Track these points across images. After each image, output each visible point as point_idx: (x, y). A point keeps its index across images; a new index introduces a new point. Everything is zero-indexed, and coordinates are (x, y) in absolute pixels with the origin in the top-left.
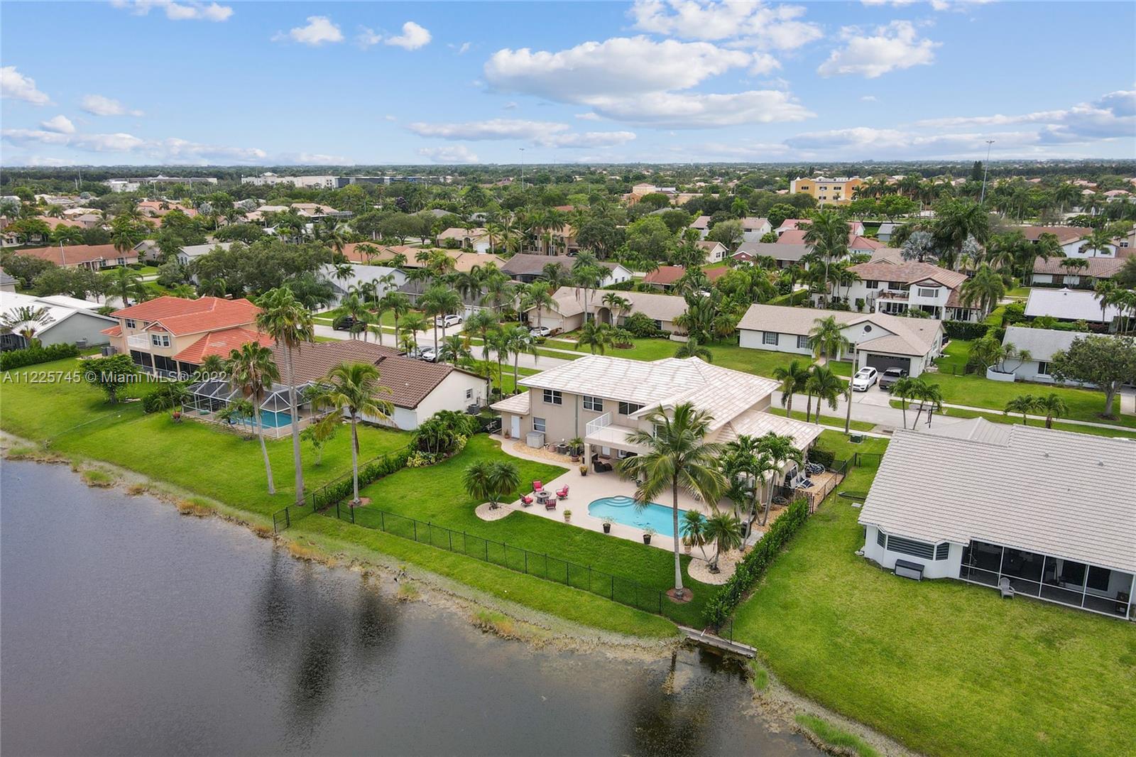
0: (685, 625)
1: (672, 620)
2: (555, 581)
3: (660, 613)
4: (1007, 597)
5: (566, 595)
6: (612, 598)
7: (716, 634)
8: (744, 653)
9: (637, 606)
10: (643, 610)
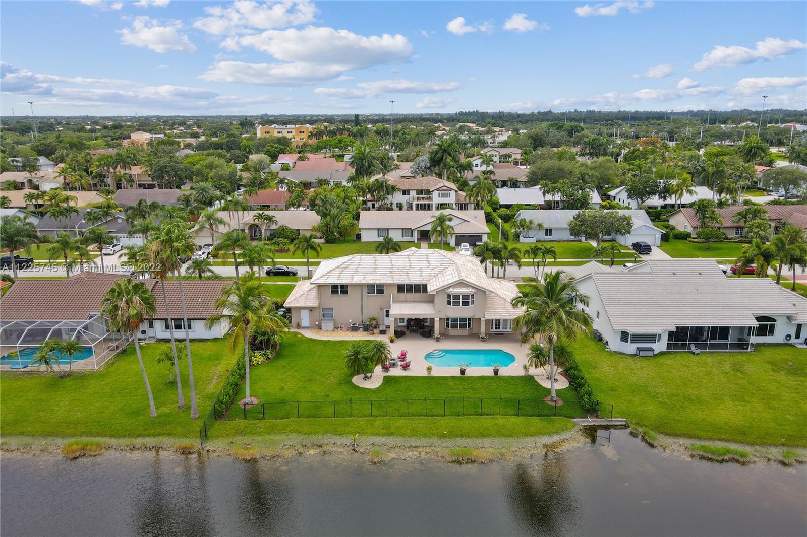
0: (575, 418)
1: (566, 417)
2: (470, 415)
3: (555, 415)
4: (697, 354)
5: (486, 422)
6: (518, 415)
7: (597, 417)
8: (619, 424)
9: (538, 415)
10: (543, 416)
